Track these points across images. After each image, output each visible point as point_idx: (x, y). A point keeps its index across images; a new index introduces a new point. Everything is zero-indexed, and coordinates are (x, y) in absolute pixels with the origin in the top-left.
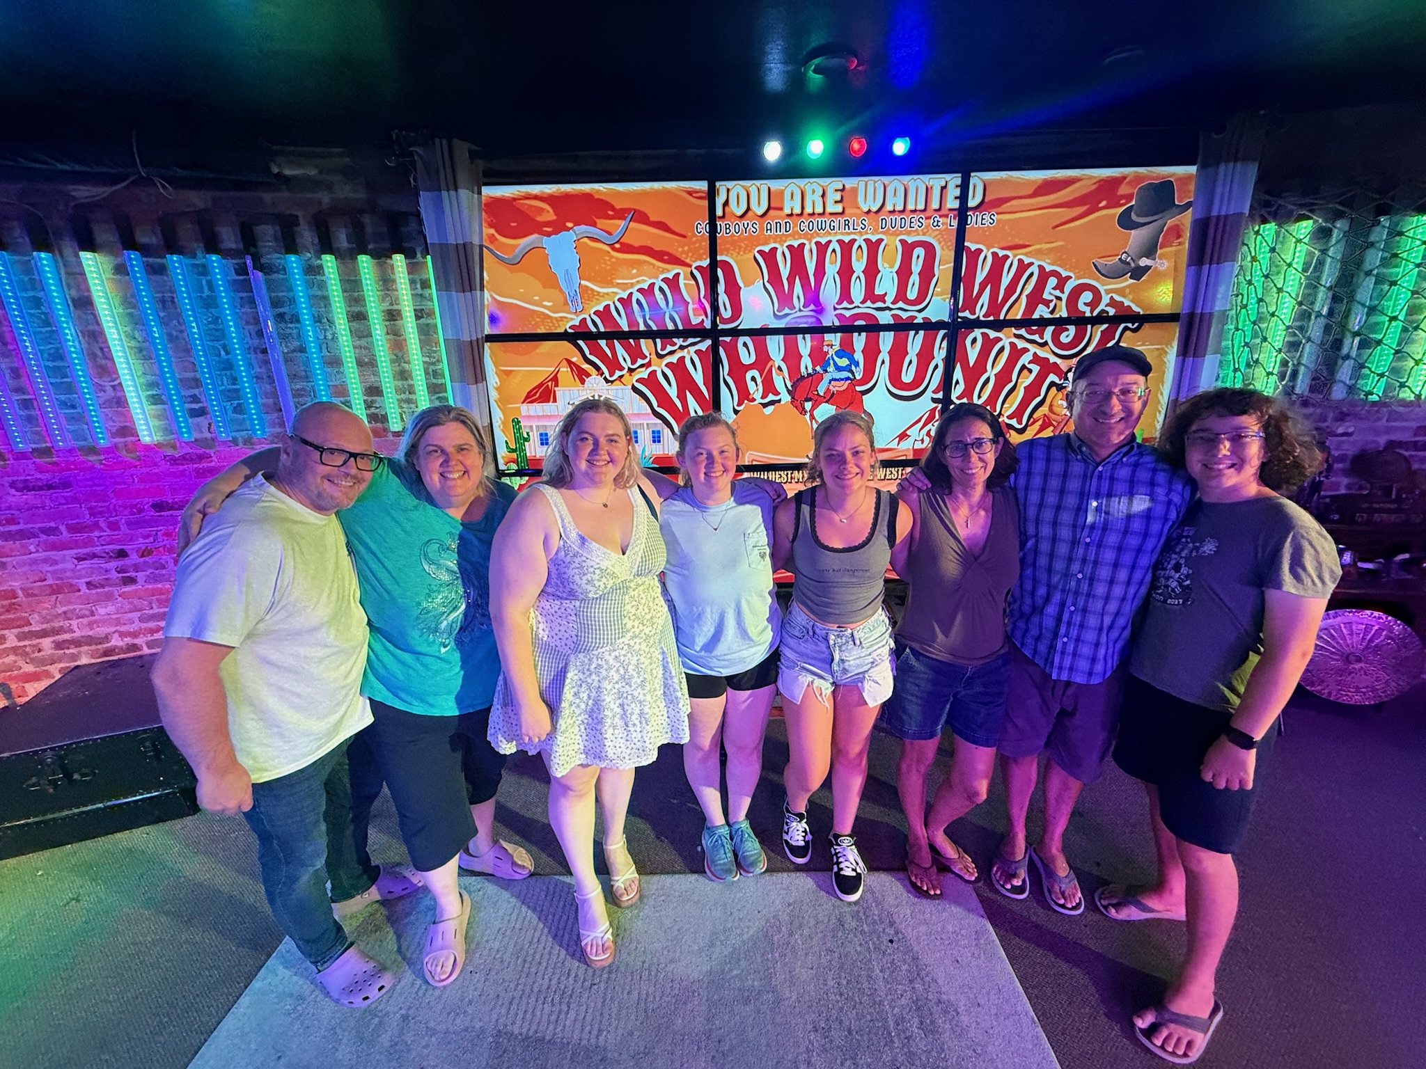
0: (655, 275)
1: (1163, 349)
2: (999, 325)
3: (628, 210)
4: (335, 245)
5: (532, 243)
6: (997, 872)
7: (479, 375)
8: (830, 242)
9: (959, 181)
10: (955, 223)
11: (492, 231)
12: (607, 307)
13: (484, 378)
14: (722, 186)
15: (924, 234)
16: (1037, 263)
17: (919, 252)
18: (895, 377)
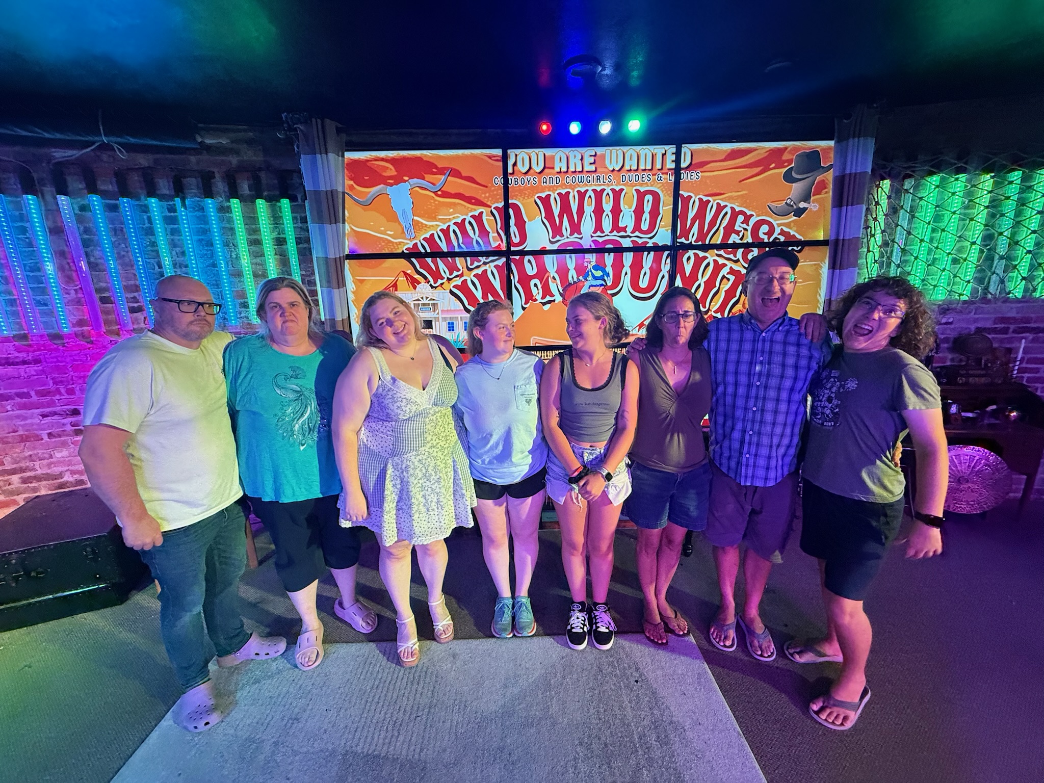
0: (466, 213)
1: (819, 264)
2: (705, 248)
3: (446, 169)
4: (240, 193)
5: (381, 190)
6: (714, 632)
7: (341, 283)
8: (587, 191)
9: (674, 150)
10: (673, 178)
11: (352, 182)
12: (432, 235)
13: (344, 285)
14: (512, 153)
15: (652, 186)
16: (730, 205)
17: (649, 197)
18: (635, 284)
